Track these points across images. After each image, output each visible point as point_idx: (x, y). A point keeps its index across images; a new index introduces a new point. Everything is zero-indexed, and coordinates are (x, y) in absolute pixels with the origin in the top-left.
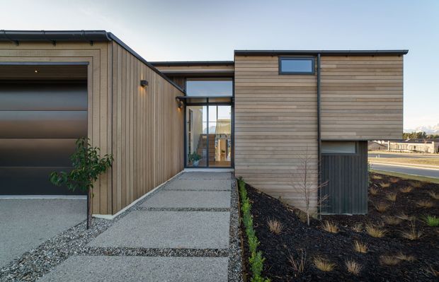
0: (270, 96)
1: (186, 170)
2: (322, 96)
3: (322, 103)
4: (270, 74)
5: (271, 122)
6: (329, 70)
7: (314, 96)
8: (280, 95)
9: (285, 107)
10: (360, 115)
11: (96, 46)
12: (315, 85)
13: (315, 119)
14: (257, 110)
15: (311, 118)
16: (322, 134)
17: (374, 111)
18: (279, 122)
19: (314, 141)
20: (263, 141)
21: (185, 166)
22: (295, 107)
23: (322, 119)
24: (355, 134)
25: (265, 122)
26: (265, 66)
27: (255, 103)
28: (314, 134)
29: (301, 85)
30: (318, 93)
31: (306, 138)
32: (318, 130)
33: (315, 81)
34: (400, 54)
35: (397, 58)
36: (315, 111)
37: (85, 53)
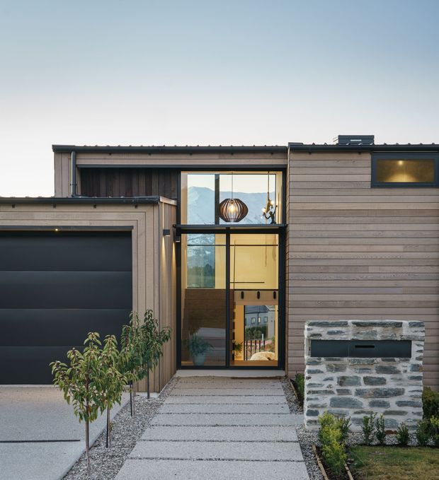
0: (354, 227)
4: (355, 187)
5: (357, 276)
8: (372, 227)
9: (382, 248)
11: (141, 209)
12: (437, 206)
14: (329, 255)
15: (429, 269)
18: (370, 276)
20: (340, 311)
21: (179, 367)
22: (400, 248)
25: (344, 276)
26: (346, 171)
27: (327, 241)
29: (412, 207)
33: (438, 198)
37: (129, 216)
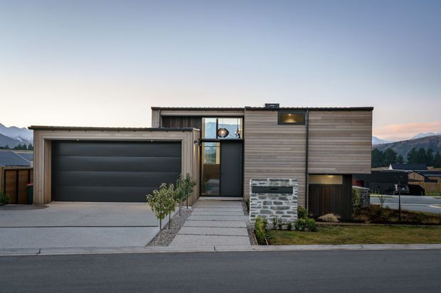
0: (271, 140)
1: (201, 198)
2: (309, 140)
3: (309, 146)
4: (272, 124)
5: (272, 159)
6: (316, 121)
7: (305, 140)
9: (282, 149)
10: (338, 155)
11: (185, 133)
12: (305, 132)
13: (304, 157)
14: (261, 151)
15: (301, 157)
16: (309, 169)
17: (349, 152)
18: (277, 160)
19: (304, 174)
20: (266, 174)
21: (201, 195)
22: (290, 149)
23: (309, 158)
24: (334, 169)
25: (267, 159)
26: (268, 118)
27: (260, 146)
28: (304, 169)
29: (294, 132)
30: (307, 139)
31: (298, 172)
32: (307, 166)
33: (305, 129)
34: (371, 109)
35: (368, 112)
36: (304, 152)
37: (181, 135)
